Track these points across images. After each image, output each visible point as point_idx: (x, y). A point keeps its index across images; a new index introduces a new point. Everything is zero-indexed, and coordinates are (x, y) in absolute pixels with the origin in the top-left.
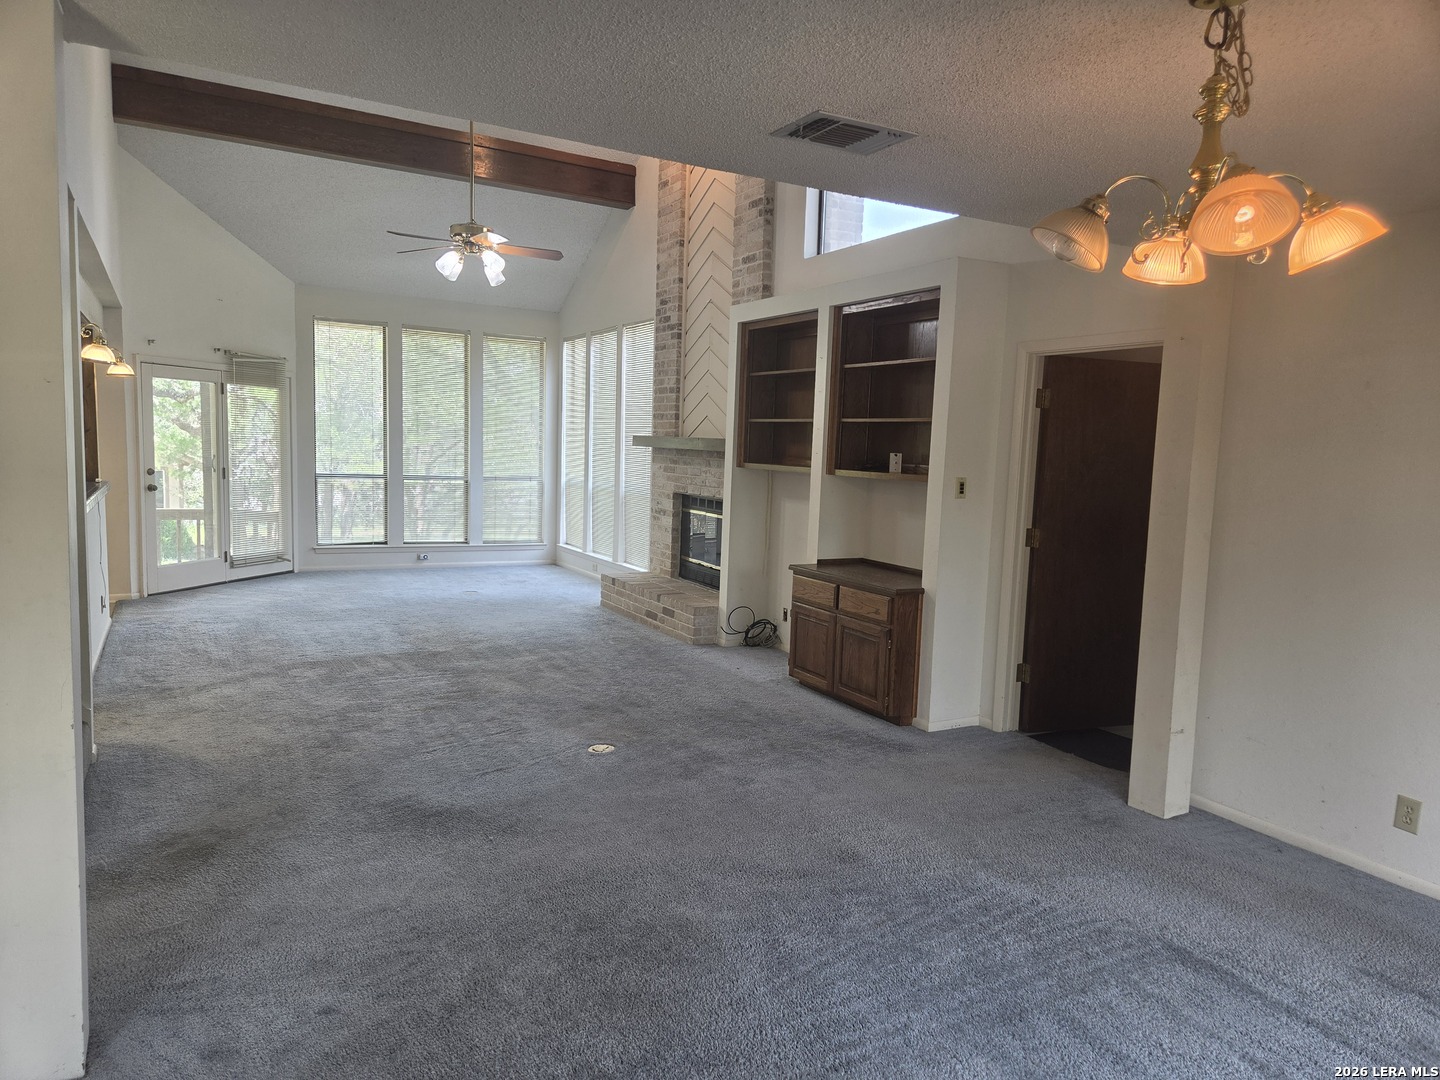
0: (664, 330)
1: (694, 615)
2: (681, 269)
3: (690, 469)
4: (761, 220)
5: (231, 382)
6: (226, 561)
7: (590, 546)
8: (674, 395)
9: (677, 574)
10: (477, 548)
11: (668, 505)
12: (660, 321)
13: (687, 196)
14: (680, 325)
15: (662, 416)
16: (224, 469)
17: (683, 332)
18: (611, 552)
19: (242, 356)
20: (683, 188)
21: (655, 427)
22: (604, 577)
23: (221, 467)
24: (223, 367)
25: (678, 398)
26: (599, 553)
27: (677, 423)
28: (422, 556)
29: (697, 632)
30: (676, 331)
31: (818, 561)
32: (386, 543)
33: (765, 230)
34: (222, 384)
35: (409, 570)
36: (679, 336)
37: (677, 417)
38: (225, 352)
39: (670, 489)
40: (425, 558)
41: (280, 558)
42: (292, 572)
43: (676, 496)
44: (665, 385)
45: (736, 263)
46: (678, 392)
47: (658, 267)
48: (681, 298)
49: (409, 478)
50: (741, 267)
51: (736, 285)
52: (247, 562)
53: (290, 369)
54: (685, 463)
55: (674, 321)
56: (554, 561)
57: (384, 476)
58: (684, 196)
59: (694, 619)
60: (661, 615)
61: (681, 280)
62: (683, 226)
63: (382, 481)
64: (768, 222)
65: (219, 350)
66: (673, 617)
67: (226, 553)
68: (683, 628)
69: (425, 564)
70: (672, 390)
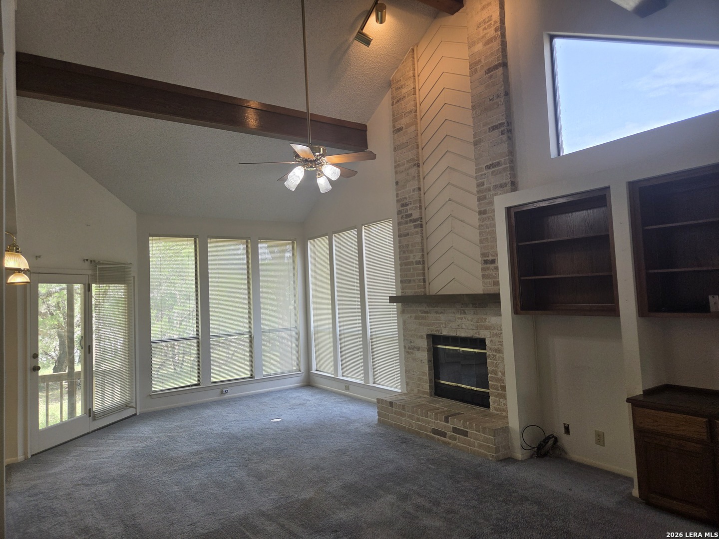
0: (406, 223)
1: (494, 436)
2: (419, 181)
3: (443, 317)
4: (505, 137)
5: (96, 283)
6: (90, 416)
7: (340, 372)
8: (420, 266)
9: (433, 393)
10: (260, 380)
11: (424, 343)
12: (402, 218)
13: (419, 135)
14: (422, 218)
15: (410, 281)
16: (89, 346)
17: (424, 223)
18: (362, 377)
19: (103, 264)
20: (416, 130)
21: (402, 289)
22: (378, 400)
23: (88, 345)
24: (90, 272)
25: (424, 269)
26: (347, 377)
27: (424, 285)
28: (224, 390)
29: (497, 450)
30: (418, 222)
31: (644, 391)
32: (198, 384)
33: (508, 144)
34: (89, 285)
35: (218, 403)
36: (421, 226)
37: (424, 281)
38: (91, 261)
39: (425, 331)
40: (226, 392)
41: (126, 406)
42: (135, 415)
43: (428, 336)
44: (411, 260)
45: (477, 170)
46: (424, 263)
47: (397, 183)
48: (420, 201)
49: (213, 337)
50: (485, 172)
51: (480, 185)
52: (105, 413)
53: (134, 272)
54: (437, 313)
55: (416, 215)
56: (309, 383)
57: (197, 338)
58: (417, 135)
59: (494, 439)
60: (450, 433)
61: (419, 189)
62: (418, 154)
63: (195, 341)
64: (509, 138)
65: (87, 260)
66: (467, 436)
67: (90, 409)
68: (480, 446)
69: (226, 396)
70: (418, 263)
